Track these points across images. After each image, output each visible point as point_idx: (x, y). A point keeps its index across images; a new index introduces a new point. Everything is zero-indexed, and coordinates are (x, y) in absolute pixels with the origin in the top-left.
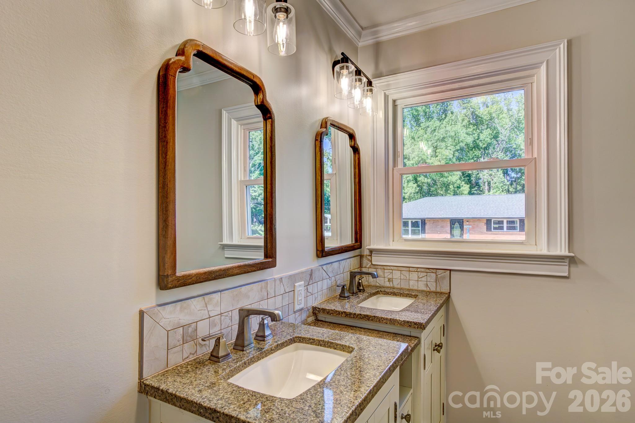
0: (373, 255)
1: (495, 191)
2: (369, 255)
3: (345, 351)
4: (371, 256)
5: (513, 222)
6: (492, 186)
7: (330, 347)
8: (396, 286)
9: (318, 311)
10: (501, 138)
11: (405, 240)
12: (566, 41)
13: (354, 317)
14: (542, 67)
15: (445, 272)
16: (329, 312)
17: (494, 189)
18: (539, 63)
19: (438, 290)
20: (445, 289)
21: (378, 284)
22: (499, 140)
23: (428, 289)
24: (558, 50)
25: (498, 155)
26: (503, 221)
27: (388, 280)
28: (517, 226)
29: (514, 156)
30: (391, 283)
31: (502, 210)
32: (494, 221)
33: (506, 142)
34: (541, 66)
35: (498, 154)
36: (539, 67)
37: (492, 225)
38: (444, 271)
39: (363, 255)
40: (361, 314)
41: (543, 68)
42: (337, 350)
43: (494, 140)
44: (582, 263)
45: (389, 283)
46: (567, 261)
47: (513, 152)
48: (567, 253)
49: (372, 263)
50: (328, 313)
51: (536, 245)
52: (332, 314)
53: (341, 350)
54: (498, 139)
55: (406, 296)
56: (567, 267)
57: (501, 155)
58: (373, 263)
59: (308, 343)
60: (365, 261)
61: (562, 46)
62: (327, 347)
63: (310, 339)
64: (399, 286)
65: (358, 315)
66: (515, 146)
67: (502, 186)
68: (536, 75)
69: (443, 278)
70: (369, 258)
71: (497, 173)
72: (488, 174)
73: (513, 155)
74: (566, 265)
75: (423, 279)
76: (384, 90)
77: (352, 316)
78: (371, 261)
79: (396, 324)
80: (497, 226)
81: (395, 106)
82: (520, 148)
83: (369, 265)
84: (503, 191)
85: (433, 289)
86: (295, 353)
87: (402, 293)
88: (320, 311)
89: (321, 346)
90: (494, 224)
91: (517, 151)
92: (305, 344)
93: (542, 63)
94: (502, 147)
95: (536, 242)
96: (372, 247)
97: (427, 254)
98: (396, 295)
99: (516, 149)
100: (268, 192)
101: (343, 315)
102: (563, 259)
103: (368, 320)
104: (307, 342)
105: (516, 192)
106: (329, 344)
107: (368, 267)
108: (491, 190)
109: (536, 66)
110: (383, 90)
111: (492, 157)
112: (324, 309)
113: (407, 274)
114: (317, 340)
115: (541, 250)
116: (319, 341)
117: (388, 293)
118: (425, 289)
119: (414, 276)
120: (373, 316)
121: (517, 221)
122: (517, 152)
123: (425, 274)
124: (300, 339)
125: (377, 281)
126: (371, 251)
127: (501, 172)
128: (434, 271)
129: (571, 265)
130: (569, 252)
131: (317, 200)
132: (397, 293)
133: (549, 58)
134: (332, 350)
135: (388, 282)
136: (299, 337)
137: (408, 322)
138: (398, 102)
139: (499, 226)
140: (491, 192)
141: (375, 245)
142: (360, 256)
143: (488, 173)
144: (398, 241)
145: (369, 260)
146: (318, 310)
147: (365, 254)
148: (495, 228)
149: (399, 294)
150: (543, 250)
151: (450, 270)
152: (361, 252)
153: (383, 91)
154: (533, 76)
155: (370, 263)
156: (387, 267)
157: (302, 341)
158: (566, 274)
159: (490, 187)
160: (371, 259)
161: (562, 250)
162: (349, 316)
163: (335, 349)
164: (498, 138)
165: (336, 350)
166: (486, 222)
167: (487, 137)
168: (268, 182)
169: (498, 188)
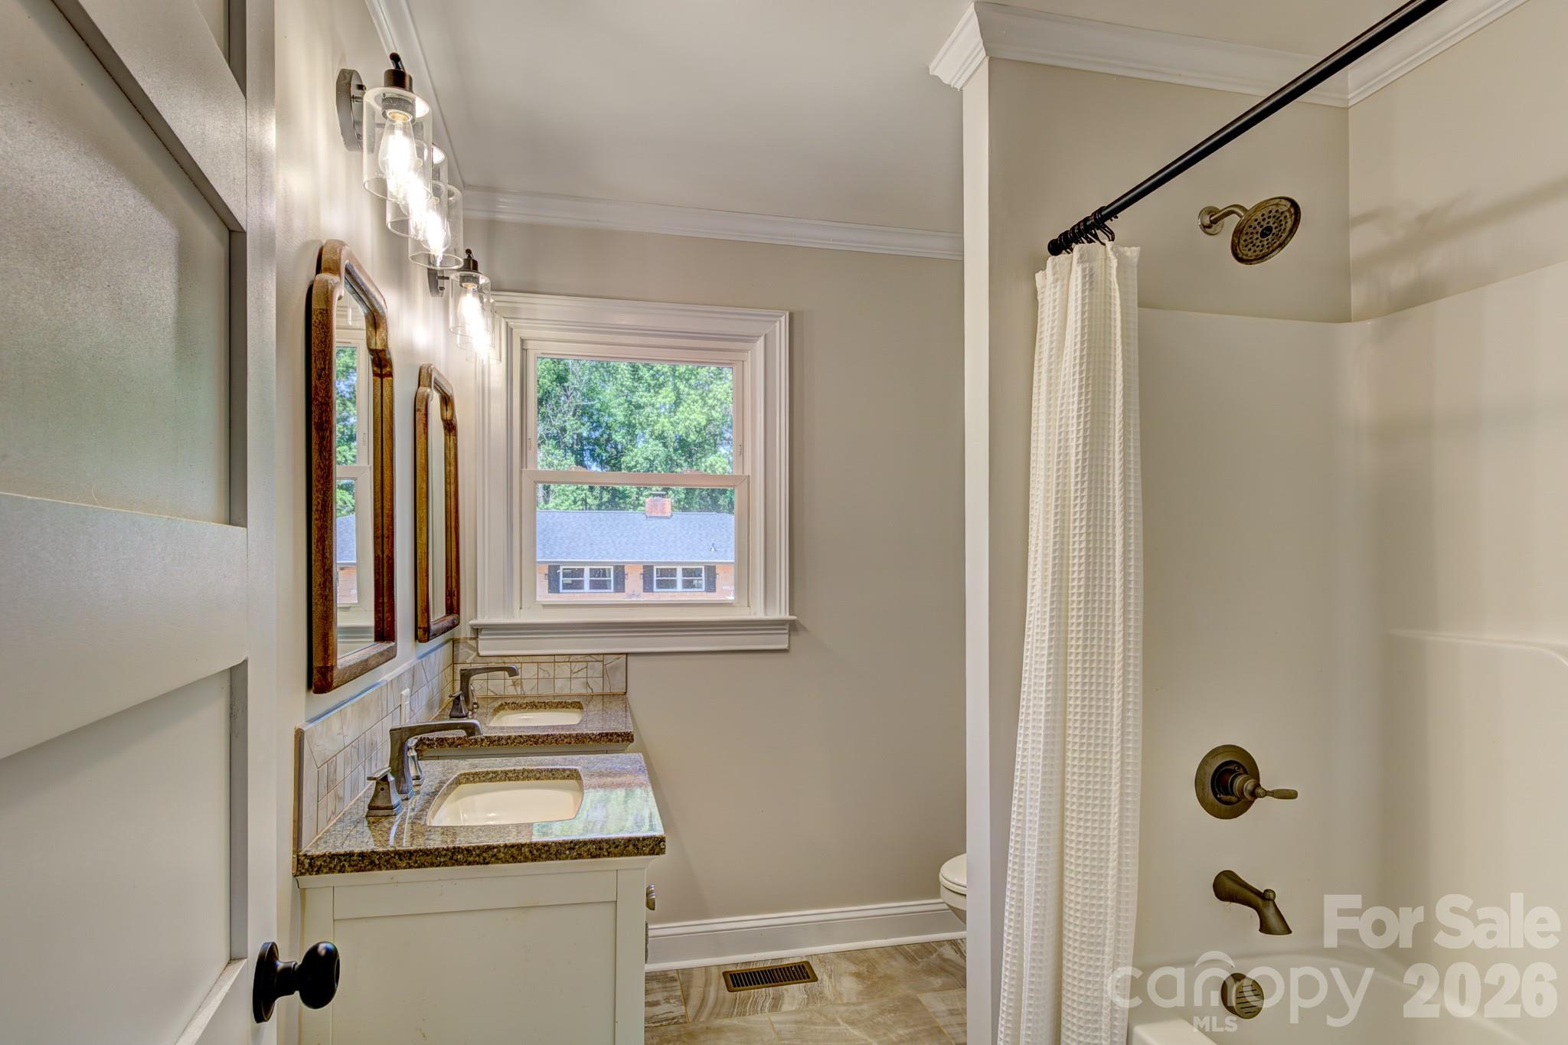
0: (480, 637)
1: (558, 501)
2: (471, 639)
3: (557, 778)
4: (476, 638)
5: (604, 573)
6: (553, 491)
7: (528, 778)
8: (528, 693)
9: (428, 745)
10: (573, 384)
11: (544, 606)
12: (788, 314)
13: (508, 743)
14: (758, 342)
15: (618, 659)
16: (454, 742)
17: (556, 497)
18: (755, 337)
19: (607, 691)
20: (618, 688)
21: (490, 694)
22: (568, 387)
23: (589, 691)
24: (778, 324)
25: (565, 421)
26: (583, 569)
27: (512, 683)
28: (610, 581)
29: (597, 426)
30: (519, 689)
31: (580, 545)
32: (564, 569)
33: (583, 394)
34: (757, 340)
35: (566, 419)
36: (754, 342)
37: (561, 578)
38: (616, 656)
39: (459, 639)
40: (521, 736)
41: (760, 342)
42: (542, 779)
43: (557, 386)
44: (804, 628)
45: (516, 689)
46: (787, 627)
47: (595, 417)
48: (787, 617)
49: (480, 652)
50: (450, 746)
51: (748, 606)
52: (460, 745)
53: (549, 779)
54: (566, 384)
55: (557, 707)
56: (787, 636)
57: (572, 423)
58: (482, 653)
59: (484, 781)
60: (463, 651)
61: (783, 319)
62: (523, 779)
63: (488, 773)
64: (534, 693)
65: (516, 738)
66: (598, 406)
67: (573, 492)
68: (749, 352)
69: (616, 668)
70: (473, 643)
71: (565, 461)
72: (545, 463)
73: (594, 425)
74: (785, 634)
75: (580, 674)
76: (507, 318)
77: (504, 742)
78: (476, 650)
79: (586, 742)
80: (569, 580)
81: (524, 350)
82: (607, 411)
83: (471, 658)
84: (575, 502)
85: (598, 690)
86: (458, 802)
87: (548, 703)
88: (434, 744)
89: (510, 780)
90: (564, 577)
91: (602, 416)
92: (478, 784)
93: (759, 337)
94: (574, 404)
95: (748, 602)
96: (480, 620)
97: (583, 628)
98: (536, 706)
99: (600, 411)
100: (385, 514)
101: (484, 744)
102: (783, 625)
103: (536, 743)
104: (482, 779)
105: (599, 507)
106: (526, 773)
107: (468, 661)
108: (551, 499)
109: (750, 339)
110: (504, 318)
111: (554, 423)
112: (442, 739)
113: (549, 668)
114: (502, 772)
115: (755, 614)
116: (506, 773)
117: (521, 706)
118: (583, 691)
119: (564, 670)
120: (545, 735)
121: (609, 569)
122: (602, 419)
123: (584, 664)
124: (467, 776)
125: (489, 688)
126: (477, 630)
127: (573, 459)
128: (600, 658)
129: (792, 633)
130: (790, 615)
131: (418, 530)
132: (538, 703)
133: (767, 332)
134: (533, 782)
135: (513, 687)
136: (465, 774)
137: (607, 734)
138: (530, 345)
139: (573, 581)
140: (551, 505)
141: (486, 617)
142: (451, 642)
143: (545, 459)
144: (529, 608)
145: (471, 647)
146: (427, 742)
147: (462, 636)
148: (566, 586)
149: (543, 705)
150: (758, 613)
151: (627, 654)
152: (453, 634)
153: (503, 320)
154: (747, 351)
155: (475, 654)
156: (511, 658)
157: (472, 779)
158: (785, 646)
159: (548, 493)
160: (475, 646)
161: (780, 612)
162: (496, 743)
163: (538, 779)
164: (566, 382)
165: (539, 781)
166: (547, 572)
167: (544, 377)
168: (385, 495)
169: (566, 495)
